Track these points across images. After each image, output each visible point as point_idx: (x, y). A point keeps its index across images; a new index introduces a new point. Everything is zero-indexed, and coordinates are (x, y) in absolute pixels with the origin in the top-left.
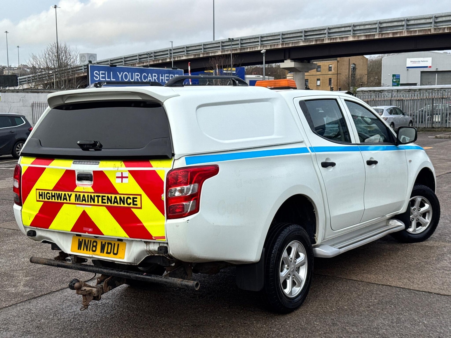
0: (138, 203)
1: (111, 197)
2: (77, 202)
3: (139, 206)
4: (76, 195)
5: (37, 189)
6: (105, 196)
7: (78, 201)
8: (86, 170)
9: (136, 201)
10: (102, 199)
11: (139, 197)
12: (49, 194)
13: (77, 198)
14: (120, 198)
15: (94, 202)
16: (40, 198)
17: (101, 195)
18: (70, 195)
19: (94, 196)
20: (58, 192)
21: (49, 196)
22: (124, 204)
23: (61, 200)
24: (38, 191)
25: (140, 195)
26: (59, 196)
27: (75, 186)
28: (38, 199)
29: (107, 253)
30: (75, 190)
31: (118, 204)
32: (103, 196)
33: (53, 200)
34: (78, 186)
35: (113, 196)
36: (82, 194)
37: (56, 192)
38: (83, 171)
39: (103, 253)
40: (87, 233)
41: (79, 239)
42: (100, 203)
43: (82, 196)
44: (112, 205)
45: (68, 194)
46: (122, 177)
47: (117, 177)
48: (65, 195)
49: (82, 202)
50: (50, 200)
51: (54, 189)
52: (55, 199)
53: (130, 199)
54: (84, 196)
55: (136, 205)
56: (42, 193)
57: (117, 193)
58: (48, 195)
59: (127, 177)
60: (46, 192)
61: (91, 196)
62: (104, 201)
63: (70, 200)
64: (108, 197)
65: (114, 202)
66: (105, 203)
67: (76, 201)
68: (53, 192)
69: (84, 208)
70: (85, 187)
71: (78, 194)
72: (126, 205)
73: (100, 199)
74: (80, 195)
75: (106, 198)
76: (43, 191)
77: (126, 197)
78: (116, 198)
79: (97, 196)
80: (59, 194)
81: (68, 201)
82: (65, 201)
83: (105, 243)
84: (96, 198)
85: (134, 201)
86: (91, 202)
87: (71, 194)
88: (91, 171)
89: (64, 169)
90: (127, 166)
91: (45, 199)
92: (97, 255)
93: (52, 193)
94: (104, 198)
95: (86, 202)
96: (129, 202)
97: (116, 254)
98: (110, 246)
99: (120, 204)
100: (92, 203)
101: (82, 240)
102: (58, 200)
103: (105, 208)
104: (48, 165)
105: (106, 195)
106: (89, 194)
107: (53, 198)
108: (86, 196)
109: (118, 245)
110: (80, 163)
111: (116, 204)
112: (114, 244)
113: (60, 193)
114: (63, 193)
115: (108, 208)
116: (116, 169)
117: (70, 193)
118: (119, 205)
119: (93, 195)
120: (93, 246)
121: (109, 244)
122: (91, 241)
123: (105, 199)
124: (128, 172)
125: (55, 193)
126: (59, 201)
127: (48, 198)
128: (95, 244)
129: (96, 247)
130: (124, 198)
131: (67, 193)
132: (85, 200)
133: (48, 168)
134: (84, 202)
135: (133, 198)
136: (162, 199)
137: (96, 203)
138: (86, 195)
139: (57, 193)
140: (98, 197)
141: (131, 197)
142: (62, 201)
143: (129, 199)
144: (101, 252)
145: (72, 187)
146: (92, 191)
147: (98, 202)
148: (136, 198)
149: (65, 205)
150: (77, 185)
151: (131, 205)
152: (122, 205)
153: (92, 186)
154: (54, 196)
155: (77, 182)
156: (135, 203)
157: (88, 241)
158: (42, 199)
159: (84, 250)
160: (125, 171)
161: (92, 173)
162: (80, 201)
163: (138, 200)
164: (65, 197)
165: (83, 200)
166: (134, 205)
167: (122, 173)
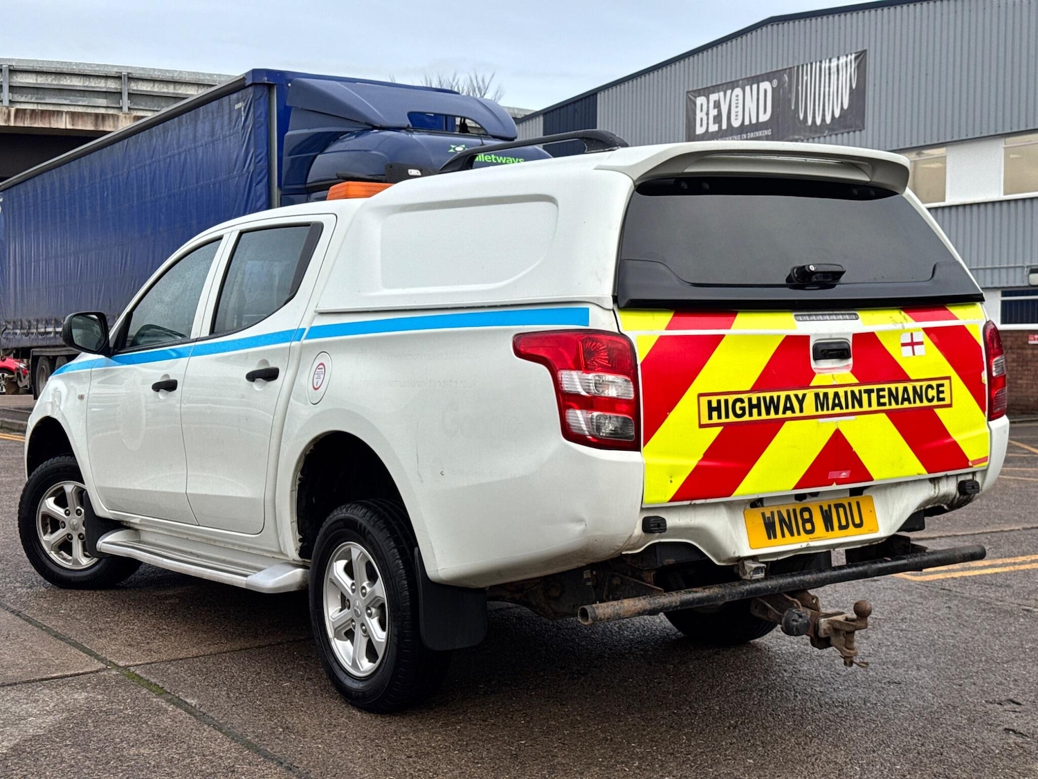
0: (946, 395)
1: (897, 389)
2: (820, 412)
3: (947, 402)
4: (817, 395)
5: (701, 395)
6: (883, 390)
7: (822, 409)
8: (837, 334)
9: (943, 392)
10: (879, 397)
11: (946, 382)
12: (742, 401)
13: (821, 401)
14: (914, 388)
15: (861, 405)
16: (710, 417)
17: (875, 387)
18: (800, 397)
19: (860, 391)
20: (768, 395)
21: (743, 409)
22: (921, 401)
23: (777, 412)
24: (704, 400)
25: (949, 378)
26: (772, 405)
27: (812, 375)
28: (705, 420)
29: (841, 527)
30: (812, 384)
31: (910, 403)
32: (879, 390)
33: (755, 417)
34: (819, 373)
35: (901, 386)
36: (831, 392)
37: (761, 395)
38: (831, 335)
39: (832, 529)
40: (835, 484)
41: (763, 514)
42: (875, 407)
43: (831, 397)
44: (900, 406)
45: (796, 396)
46: (913, 344)
47: (904, 345)
48: (788, 398)
49: (833, 409)
50: (746, 418)
51: (757, 388)
52: (759, 414)
53: (932, 388)
54: (836, 395)
55: (943, 399)
56: (719, 402)
57: (907, 379)
58: (738, 405)
59: (921, 343)
60: (731, 398)
61: (853, 392)
62: (882, 400)
63: (801, 411)
64: (890, 390)
65: (904, 400)
66: (884, 404)
67: (817, 410)
68: (754, 397)
69: (836, 423)
70: (836, 373)
71: (821, 392)
72: (926, 403)
73: (874, 396)
74: (826, 395)
75: (886, 393)
76: (722, 398)
77: (925, 384)
78: (905, 389)
79: (866, 391)
80: (772, 398)
81: (798, 414)
82: (789, 414)
83: (829, 506)
84: (865, 397)
85: (939, 392)
86: (853, 407)
87: (804, 396)
88: (848, 334)
89: (780, 335)
90: (917, 320)
91: (727, 416)
92: (819, 539)
93: (750, 400)
94: (881, 393)
95: (842, 408)
96: (930, 397)
97: (860, 525)
98: (841, 510)
99: (915, 402)
100: (857, 409)
101: (772, 513)
102: (768, 413)
103: (884, 416)
104: (729, 327)
105: (886, 386)
106: (849, 389)
107: (755, 411)
108: (842, 395)
109: (858, 504)
110: (811, 318)
111: (906, 405)
112: (850, 504)
113: (775, 394)
115: (892, 415)
116: (899, 327)
118: (913, 405)
119: (856, 389)
120: (805, 521)
121: (837, 506)
122: (794, 511)
124: (923, 333)
125: (759, 399)
126: (773, 416)
127: (739, 412)
128: (806, 515)
129: (810, 520)
130: (921, 387)
132: (840, 405)
133: (731, 335)
134: (837, 410)
135: (939, 386)
136: (983, 382)
137: (866, 408)
138: (841, 391)
139: (765, 398)
140: (869, 392)
141: (934, 383)
142: (781, 416)
143: (930, 390)
144: (827, 530)
145: (804, 378)
146: (855, 380)
147: (870, 405)
148: (942, 385)
149: (787, 424)
150: (815, 371)
152: (918, 404)
153: (850, 369)
154: (758, 406)
155: (813, 364)
156: (941, 396)
157: (788, 512)
158: (720, 417)
159: (783, 535)
160: (917, 330)
161: (851, 339)
162: (828, 409)
163: (946, 388)
164: (788, 405)
165: (834, 406)
166: (940, 399)
167: (912, 334)
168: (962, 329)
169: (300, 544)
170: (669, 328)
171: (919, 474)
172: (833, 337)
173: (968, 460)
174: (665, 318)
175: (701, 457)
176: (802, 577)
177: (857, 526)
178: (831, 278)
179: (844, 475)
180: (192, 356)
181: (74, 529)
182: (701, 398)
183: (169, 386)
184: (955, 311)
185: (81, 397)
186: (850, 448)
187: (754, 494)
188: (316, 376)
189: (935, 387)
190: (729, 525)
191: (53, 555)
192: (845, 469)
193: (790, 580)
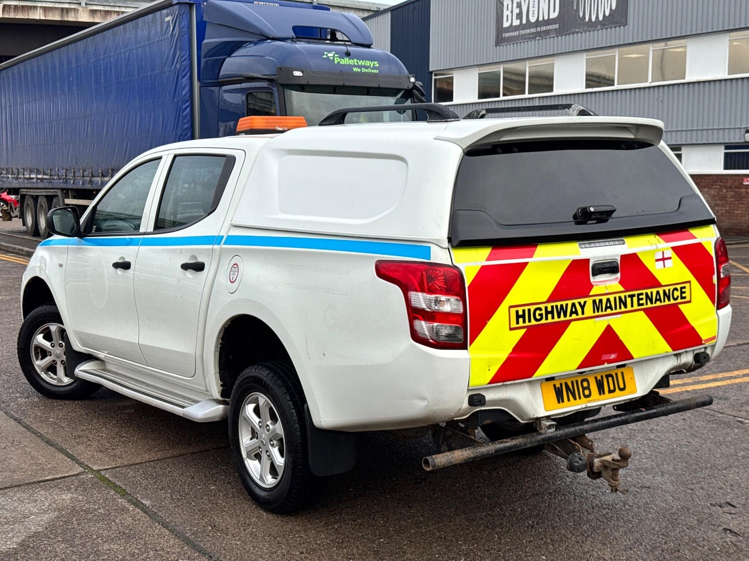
0: (687, 295)
1: (652, 293)
2: (596, 314)
3: (688, 299)
4: (594, 302)
5: (511, 307)
6: (642, 294)
7: (598, 311)
8: (610, 256)
9: (684, 292)
10: (639, 299)
11: (687, 285)
12: (540, 309)
13: (597, 306)
14: (664, 291)
15: (626, 306)
16: (518, 323)
17: (636, 293)
18: (582, 304)
19: (625, 297)
21: (541, 315)
22: (669, 300)
23: (565, 316)
24: (513, 311)
25: (689, 282)
26: (563, 310)
27: (591, 286)
28: (514, 325)
29: (610, 391)
30: (591, 293)
31: (661, 302)
32: (639, 295)
33: (550, 320)
34: (596, 285)
35: (654, 291)
36: (604, 299)
37: (554, 304)
38: (605, 257)
39: (604, 393)
40: (606, 363)
41: (555, 386)
42: (636, 307)
43: (604, 302)
44: (654, 305)
45: (580, 303)
46: (664, 259)
47: (657, 260)
48: (573, 305)
49: (606, 310)
50: (543, 321)
51: (551, 299)
52: (553, 318)
53: (677, 290)
54: (608, 300)
55: (685, 298)
56: (524, 311)
57: (660, 285)
58: (538, 312)
59: (670, 258)
60: (533, 308)
61: (620, 298)
62: (641, 302)
63: (583, 313)
64: (647, 294)
65: (657, 300)
66: (642, 304)
67: (594, 312)
68: (549, 306)
69: (608, 321)
70: (608, 284)
71: (597, 299)
72: (672, 301)
73: (635, 299)
74: (601, 301)
75: (644, 297)
76: (526, 308)
77: (672, 288)
78: (658, 293)
79: (630, 296)
80: (562, 306)
81: (580, 316)
82: (574, 316)
83: (602, 377)
84: (629, 300)
85: (682, 293)
86: (620, 308)
87: (585, 302)
88: (617, 255)
89: (568, 260)
90: (667, 241)
91: (530, 321)
92: (595, 400)
93: (546, 308)
94: (641, 297)
95: (612, 309)
96: (675, 297)
97: (623, 389)
98: (610, 379)
99: (664, 301)
100: (623, 309)
101: (561, 384)
102: (559, 317)
103: (642, 312)
104: (531, 256)
105: (644, 291)
106: (617, 296)
107: (550, 316)
108: (612, 300)
109: (622, 373)
110: (591, 246)
111: (658, 304)
112: (616, 374)
113: (564, 303)
114: (570, 303)
115: (648, 312)
116: (654, 247)
117: (582, 301)
118: (663, 304)
119: (622, 295)
120: (584, 389)
121: (607, 376)
122: (577, 382)
123: (642, 299)
124: (671, 250)
125: (552, 307)
126: (562, 318)
127: (538, 317)
128: (585, 384)
129: (588, 388)
130: (669, 290)
131: (576, 301)
132: (611, 307)
133: (535, 262)
134: (609, 311)
135: (682, 288)
136: (714, 282)
137: (629, 308)
138: (612, 297)
140: (632, 296)
141: (678, 287)
142: (568, 318)
143: (675, 292)
144: (600, 394)
145: (585, 289)
146: (621, 289)
147: (632, 306)
148: (684, 288)
149: (573, 323)
150: (593, 284)
151: (679, 300)
152: (667, 302)
153: (619, 280)
154: (552, 312)
155: (592, 279)
156: (684, 295)
157: (572, 383)
158: (524, 322)
159: (569, 400)
160: (667, 249)
161: (619, 259)
162: (602, 311)
163: (687, 290)
164: (574, 310)
165: (607, 308)
166: (682, 298)
167: (663, 252)
168: (699, 246)
169: (221, 388)
170: (488, 259)
171: (666, 352)
172: (607, 258)
173: (701, 340)
174: (486, 252)
175: (510, 351)
176: (581, 427)
177: (621, 390)
178: (604, 216)
179: (613, 356)
180: (141, 245)
181: (58, 356)
182: (511, 309)
183: (126, 266)
184: (694, 232)
185: (61, 265)
186: (618, 337)
187: (549, 375)
188: (232, 273)
189: (679, 289)
190: (530, 397)
191: (43, 375)
192: (613, 353)
193: (573, 429)
